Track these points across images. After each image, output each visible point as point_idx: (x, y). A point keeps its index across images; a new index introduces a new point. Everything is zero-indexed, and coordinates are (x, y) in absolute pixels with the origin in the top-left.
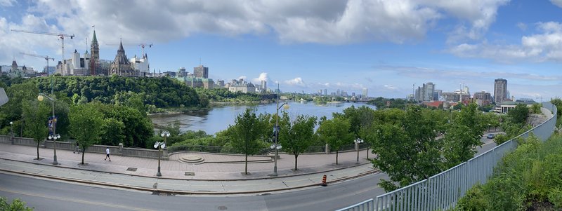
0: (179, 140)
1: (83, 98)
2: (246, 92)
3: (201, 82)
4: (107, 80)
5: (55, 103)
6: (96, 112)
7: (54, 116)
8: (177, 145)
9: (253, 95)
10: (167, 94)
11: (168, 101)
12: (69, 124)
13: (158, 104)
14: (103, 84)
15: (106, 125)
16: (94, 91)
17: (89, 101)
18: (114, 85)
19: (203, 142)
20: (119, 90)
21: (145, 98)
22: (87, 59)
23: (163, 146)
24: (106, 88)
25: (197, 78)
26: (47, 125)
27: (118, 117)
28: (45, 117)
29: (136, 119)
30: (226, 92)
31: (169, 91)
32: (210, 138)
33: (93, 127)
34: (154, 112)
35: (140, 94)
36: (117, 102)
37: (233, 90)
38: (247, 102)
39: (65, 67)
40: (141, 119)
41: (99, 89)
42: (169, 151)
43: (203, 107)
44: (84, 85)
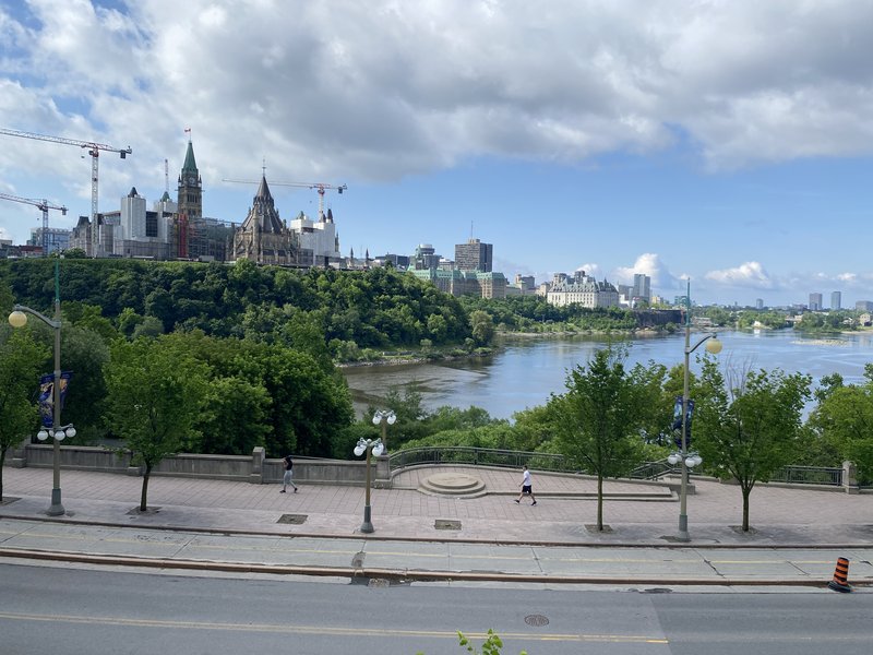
0: (419, 434)
1: (150, 321)
2: (592, 306)
3: (474, 281)
4: (224, 272)
5: (64, 334)
6: (189, 360)
7: (57, 373)
8: (413, 447)
9: (613, 314)
10: (388, 313)
11: (390, 331)
12: (106, 394)
13: (364, 339)
14: (211, 282)
15: (215, 397)
16: (184, 302)
17: (169, 329)
18: (241, 286)
19: (483, 438)
20: (256, 301)
21: (328, 321)
22: (166, 214)
23: (378, 451)
24: (219, 293)
25: (463, 273)
26: (34, 396)
27: (251, 375)
28: (31, 373)
29: (305, 380)
30: (540, 307)
31: (391, 305)
32: (499, 428)
33: (179, 403)
34: (352, 360)
35: (315, 312)
36: (249, 333)
37: (559, 300)
38: (595, 332)
39: (100, 233)
40: (319, 378)
41: (197, 295)
42: (394, 464)
43: (479, 344)
44: (154, 284)
